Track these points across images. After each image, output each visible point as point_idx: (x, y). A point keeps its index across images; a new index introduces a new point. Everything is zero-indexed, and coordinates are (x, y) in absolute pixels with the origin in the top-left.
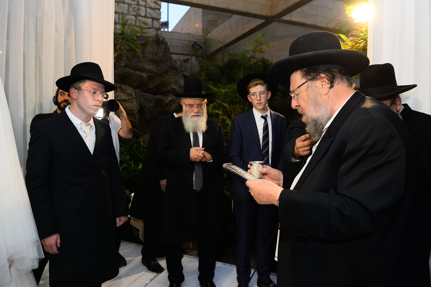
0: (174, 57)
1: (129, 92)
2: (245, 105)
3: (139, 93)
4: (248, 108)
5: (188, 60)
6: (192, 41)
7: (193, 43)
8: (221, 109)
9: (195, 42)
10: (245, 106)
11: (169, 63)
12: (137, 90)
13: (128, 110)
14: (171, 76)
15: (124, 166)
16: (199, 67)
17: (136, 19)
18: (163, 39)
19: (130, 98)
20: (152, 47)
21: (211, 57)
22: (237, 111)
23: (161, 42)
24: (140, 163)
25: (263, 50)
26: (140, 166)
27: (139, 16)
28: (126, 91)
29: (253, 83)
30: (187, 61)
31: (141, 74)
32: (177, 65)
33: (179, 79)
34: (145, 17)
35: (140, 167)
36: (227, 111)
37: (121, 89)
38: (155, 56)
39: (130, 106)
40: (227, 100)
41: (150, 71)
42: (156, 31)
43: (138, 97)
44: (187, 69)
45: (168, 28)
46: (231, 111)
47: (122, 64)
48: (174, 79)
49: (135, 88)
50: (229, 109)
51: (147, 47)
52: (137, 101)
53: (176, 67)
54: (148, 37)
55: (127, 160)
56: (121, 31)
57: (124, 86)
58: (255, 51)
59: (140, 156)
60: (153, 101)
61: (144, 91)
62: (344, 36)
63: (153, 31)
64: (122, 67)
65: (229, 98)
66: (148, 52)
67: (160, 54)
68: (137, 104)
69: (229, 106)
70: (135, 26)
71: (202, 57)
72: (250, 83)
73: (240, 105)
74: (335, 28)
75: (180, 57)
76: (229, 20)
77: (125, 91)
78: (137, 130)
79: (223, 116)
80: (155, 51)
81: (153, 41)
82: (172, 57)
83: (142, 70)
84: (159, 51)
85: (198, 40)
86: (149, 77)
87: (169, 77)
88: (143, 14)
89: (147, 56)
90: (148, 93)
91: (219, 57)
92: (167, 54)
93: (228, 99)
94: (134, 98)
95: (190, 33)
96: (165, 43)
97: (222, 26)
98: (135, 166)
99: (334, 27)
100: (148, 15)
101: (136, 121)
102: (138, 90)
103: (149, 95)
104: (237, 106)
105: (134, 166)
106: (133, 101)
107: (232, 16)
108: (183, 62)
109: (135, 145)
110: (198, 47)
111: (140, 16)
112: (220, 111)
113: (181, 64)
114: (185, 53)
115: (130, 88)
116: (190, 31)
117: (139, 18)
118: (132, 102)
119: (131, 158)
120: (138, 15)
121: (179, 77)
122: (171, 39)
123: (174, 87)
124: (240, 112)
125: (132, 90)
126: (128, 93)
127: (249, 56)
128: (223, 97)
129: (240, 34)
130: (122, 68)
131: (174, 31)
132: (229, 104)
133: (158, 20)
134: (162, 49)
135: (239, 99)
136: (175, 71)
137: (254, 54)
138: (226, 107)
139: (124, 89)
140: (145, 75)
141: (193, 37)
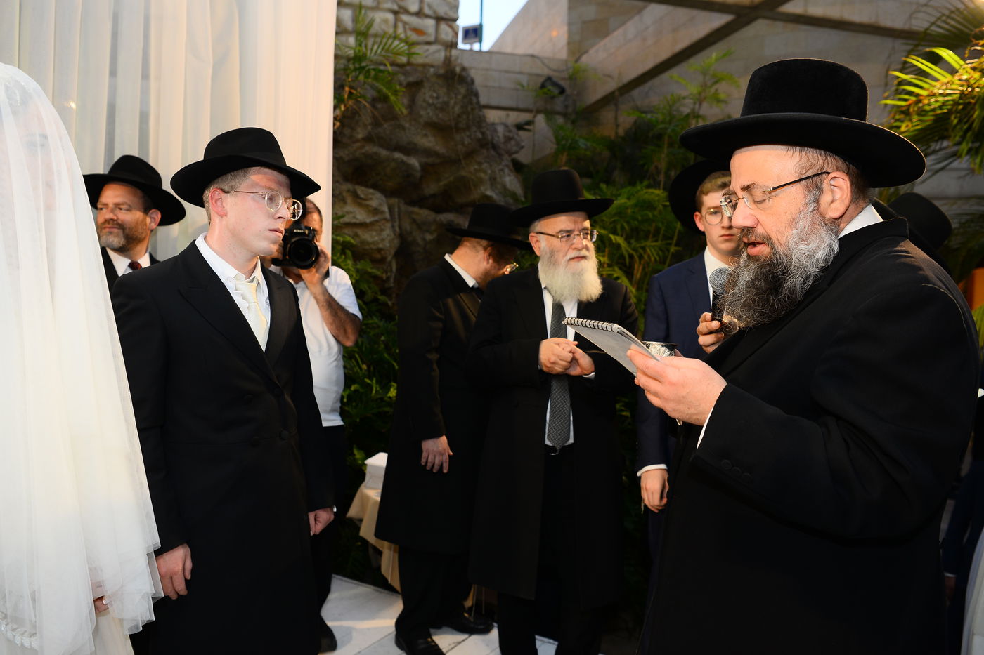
0: (493, 116)
1: (374, 203)
2: (669, 241)
3: (399, 208)
4: (677, 248)
5: (529, 123)
6: (538, 75)
7: (541, 80)
8: (607, 250)
9: (549, 79)
10: (670, 244)
11: (475, 132)
12: (394, 201)
13: (372, 249)
14: (480, 164)
15: (353, 388)
16: (554, 140)
17: (396, 20)
18: (464, 69)
19: (376, 218)
20: (434, 91)
21: (588, 115)
22: (649, 256)
23: (457, 77)
24: (393, 384)
25: (722, 96)
26: (392, 390)
27: (402, 13)
28: (368, 203)
29: (713, 181)
30: (527, 127)
31: (405, 158)
32: (498, 137)
33: (502, 173)
34: (419, 14)
35: (393, 393)
36: (622, 256)
37: (356, 196)
38: (441, 115)
39: (376, 238)
40: (623, 228)
41: (428, 152)
42: (446, 50)
43: (396, 216)
44: (522, 147)
45: (480, 41)
46: (631, 257)
47: (358, 133)
48: (489, 171)
49: (388, 193)
50: (627, 251)
51: (423, 90)
52: (393, 227)
53: (495, 142)
54: (424, 66)
55: (360, 375)
56: (355, 52)
57: (363, 188)
58: (700, 100)
59: (393, 365)
60: (433, 228)
61: (412, 203)
62: (951, 52)
63: (438, 51)
64: (357, 141)
65: (628, 223)
66: (424, 105)
67: (453, 108)
68: (392, 234)
69: (629, 243)
70: (395, 37)
71: (565, 115)
72: (707, 181)
73: (656, 241)
74: (929, 31)
75: (508, 115)
76: (637, 18)
77: (364, 202)
78: (390, 300)
79: (611, 269)
80: (441, 100)
81: (438, 76)
82: (484, 117)
83: (409, 150)
84: (452, 102)
85: (554, 71)
86: (425, 168)
87: (476, 167)
88: (414, 8)
89: (422, 113)
90: (421, 207)
91: (607, 115)
92: (472, 109)
93: (626, 226)
94: (385, 219)
95: (535, 53)
96: (469, 79)
97: (618, 34)
98: (380, 391)
99: (927, 29)
100: (427, 11)
101: (388, 278)
102: (396, 200)
103: (424, 214)
104: (649, 243)
105: (378, 389)
106: (383, 227)
107: (645, 7)
108: (514, 130)
109: (383, 338)
110: (556, 91)
111: (407, 12)
112: (603, 256)
113: (507, 134)
114: (521, 106)
115: (378, 195)
116: (536, 50)
117: (405, 18)
118: (382, 230)
119: (372, 369)
120: (402, 11)
121: (501, 167)
122: (487, 70)
123: (489, 193)
124: (655, 259)
125: (382, 200)
126: (371, 206)
127: (686, 110)
128: (613, 219)
129: (664, 55)
130: (358, 144)
131: (496, 49)
132: (627, 239)
133: (450, 23)
134: (460, 97)
135: (654, 225)
136: (492, 152)
137: (697, 106)
138: (618, 246)
139: (362, 196)
140: (414, 162)
141: (543, 63)
